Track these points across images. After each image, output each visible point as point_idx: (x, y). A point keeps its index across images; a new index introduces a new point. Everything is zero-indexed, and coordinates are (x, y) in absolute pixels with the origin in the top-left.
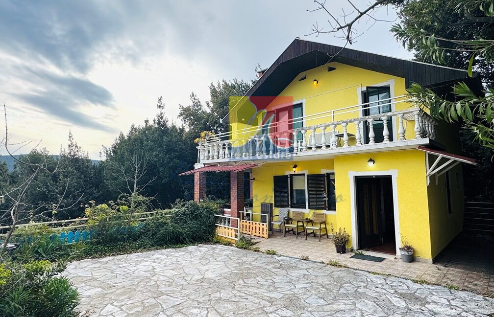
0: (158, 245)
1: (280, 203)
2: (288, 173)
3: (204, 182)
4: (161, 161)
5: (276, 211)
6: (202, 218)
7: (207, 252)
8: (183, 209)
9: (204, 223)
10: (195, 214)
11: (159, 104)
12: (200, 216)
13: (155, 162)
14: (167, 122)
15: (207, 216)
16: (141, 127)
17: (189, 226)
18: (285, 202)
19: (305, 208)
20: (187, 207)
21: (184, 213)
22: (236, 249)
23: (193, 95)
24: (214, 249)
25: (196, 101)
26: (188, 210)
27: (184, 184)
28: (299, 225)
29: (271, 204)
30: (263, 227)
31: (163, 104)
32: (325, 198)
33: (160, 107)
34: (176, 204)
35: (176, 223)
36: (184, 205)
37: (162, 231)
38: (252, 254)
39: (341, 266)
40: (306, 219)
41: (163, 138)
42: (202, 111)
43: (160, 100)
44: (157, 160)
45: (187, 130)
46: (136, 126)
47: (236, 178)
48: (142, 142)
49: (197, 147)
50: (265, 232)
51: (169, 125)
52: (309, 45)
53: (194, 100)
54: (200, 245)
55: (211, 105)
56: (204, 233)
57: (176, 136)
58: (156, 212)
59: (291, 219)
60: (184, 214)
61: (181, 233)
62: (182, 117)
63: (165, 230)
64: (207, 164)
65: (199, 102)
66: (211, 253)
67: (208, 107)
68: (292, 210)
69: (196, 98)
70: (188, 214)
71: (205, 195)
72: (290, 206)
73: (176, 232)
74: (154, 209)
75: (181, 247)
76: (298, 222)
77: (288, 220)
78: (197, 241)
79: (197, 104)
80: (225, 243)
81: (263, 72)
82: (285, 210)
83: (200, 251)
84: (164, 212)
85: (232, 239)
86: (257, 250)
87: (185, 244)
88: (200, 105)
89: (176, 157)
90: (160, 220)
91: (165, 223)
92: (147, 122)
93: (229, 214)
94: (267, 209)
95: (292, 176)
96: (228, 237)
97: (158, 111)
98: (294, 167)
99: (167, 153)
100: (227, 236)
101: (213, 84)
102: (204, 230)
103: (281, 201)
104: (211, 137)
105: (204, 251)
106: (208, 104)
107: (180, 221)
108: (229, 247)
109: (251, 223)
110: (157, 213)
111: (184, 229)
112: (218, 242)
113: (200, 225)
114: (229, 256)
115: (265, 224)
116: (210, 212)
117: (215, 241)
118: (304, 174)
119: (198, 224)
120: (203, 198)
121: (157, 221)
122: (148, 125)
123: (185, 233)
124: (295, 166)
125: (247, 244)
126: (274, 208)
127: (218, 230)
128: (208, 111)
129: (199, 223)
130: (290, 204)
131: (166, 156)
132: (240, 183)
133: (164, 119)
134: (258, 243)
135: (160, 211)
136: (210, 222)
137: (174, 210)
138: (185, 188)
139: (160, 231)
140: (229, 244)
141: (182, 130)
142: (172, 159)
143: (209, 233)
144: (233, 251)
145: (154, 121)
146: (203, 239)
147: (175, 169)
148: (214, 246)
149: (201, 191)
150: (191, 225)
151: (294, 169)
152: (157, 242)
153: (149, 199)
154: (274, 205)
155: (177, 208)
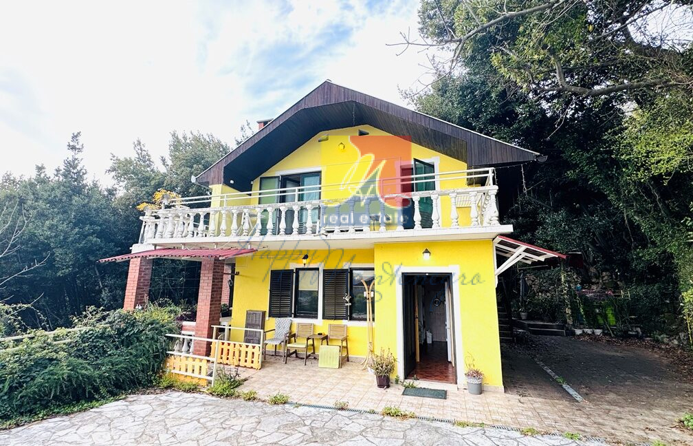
0: (22, 414)
1: (277, 311)
2: (293, 266)
3: (148, 277)
4: (62, 238)
5: (271, 323)
6: (141, 341)
7: (150, 415)
8: (103, 325)
9: (144, 353)
10: (126, 334)
11: (72, 144)
12: (138, 338)
13: (48, 238)
14: (84, 174)
15: (153, 338)
16: (26, 178)
17: (109, 362)
18: (287, 310)
19: (316, 317)
20: (110, 323)
21: (103, 333)
22: (210, 397)
23: (139, 143)
24: (164, 404)
25: (144, 153)
26: (111, 327)
27: (103, 278)
28: (309, 343)
29: (264, 313)
30: (253, 350)
31: (80, 144)
32: (347, 303)
33: (73, 148)
34: (86, 316)
35: (79, 356)
36: (104, 318)
37: (39, 380)
38: (245, 406)
39: (405, 416)
40: (319, 334)
41: (71, 200)
42: (152, 170)
43: (75, 137)
44: (53, 234)
45: (121, 193)
46: (16, 175)
47: (211, 272)
48: (22, 202)
49: (141, 218)
50: (255, 359)
51: (88, 180)
52: (344, 92)
53: (140, 151)
54: (131, 397)
55: (170, 163)
56: (143, 371)
57: (98, 200)
58: (32, 335)
59: (294, 336)
60: (102, 336)
61: (90, 379)
62: (113, 173)
63: (47, 377)
64: (160, 245)
65: (149, 156)
66: (160, 418)
67: (164, 164)
68: (297, 321)
69: (143, 148)
70: (110, 336)
71: (146, 298)
72: (293, 315)
73: (78, 377)
74: (25, 330)
75: (85, 410)
76: (308, 339)
77: (291, 336)
78: (125, 390)
79: (145, 159)
80: (187, 387)
81: (265, 123)
82: (286, 321)
83: (133, 415)
84: (51, 334)
85: (199, 379)
86: (251, 398)
87: (97, 401)
88: (149, 160)
89: (93, 233)
90: (39, 355)
91: (51, 360)
92: (40, 169)
93: (193, 330)
94: (257, 321)
95: (298, 270)
96: (193, 375)
97: (70, 155)
98: (304, 258)
99: (75, 225)
100: (189, 373)
101: (177, 133)
102: (143, 365)
103: (280, 307)
104: (173, 202)
105: (142, 414)
106: (164, 160)
107: (91, 353)
108: (196, 395)
109: (232, 345)
110: (32, 338)
111: (97, 367)
112: (170, 387)
113: (136, 356)
114: (202, 421)
115: (257, 345)
116: (158, 329)
117: (165, 384)
118: (318, 269)
119: (131, 354)
120: (142, 303)
121: (30, 355)
122: (42, 175)
123: (100, 376)
124: (306, 257)
125: (230, 387)
126: (267, 318)
127: (171, 362)
128: (163, 170)
129: (134, 352)
130: (293, 312)
131: (72, 229)
132: (217, 279)
133: (79, 168)
134: (245, 380)
135: (40, 332)
136: (157, 348)
137: (79, 329)
138: (104, 286)
139: (33, 379)
140: (193, 389)
141: (111, 192)
142: (86, 236)
143: (153, 370)
144: (204, 404)
145: (58, 171)
146: (140, 383)
147: (89, 251)
148: (163, 397)
149: (140, 291)
150: (115, 359)
151: (305, 261)
152: (20, 406)
153: (15, 309)
154: (267, 314)
155: (86, 325)
